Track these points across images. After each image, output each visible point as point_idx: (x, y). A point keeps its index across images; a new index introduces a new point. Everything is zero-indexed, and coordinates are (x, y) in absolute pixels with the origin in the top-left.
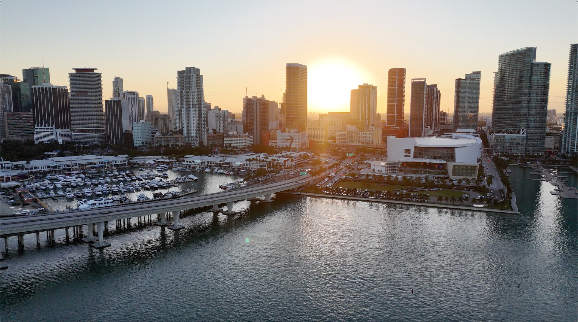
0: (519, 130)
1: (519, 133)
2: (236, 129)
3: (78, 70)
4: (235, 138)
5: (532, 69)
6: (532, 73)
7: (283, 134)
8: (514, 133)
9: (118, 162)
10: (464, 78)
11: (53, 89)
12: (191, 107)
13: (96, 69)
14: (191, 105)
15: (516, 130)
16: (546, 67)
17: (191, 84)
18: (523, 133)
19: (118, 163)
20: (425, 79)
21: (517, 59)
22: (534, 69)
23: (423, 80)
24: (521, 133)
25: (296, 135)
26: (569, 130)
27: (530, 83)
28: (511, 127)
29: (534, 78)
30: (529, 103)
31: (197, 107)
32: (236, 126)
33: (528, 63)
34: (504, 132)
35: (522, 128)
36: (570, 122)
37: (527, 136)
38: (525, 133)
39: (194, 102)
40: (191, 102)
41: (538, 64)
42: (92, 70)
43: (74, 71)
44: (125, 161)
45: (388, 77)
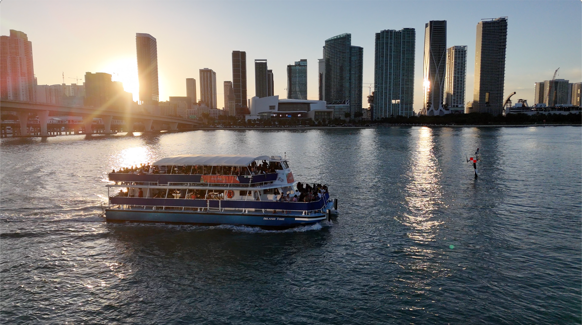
0: (345, 101)
1: (345, 104)
5: (351, 51)
6: (351, 54)
8: (341, 103)
10: (294, 65)
15: (342, 101)
16: (360, 50)
18: (348, 104)
20: (266, 60)
21: (339, 43)
22: (352, 51)
23: (265, 62)
24: (346, 103)
26: (378, 100)
27: (350, 62)
28: (338, 100)
29: (353, 58)
30: (350, 79)
33: (347, 46)
34: (333, 104)
35: (347, 99)
36: (379, 94)
37: (350, 106)
38: (349, 103)
41: (355, 47)
45: (233, 59)
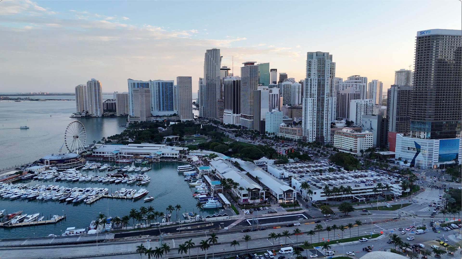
2: (371, 124)
3: (246, 64)
4: (346, 137)
7: (405, 138)
9: (170, 154)
11: (233, 81)
12: (309, 97)
13: (256, 62)
14: (309, 95)
17: (311, 71)
19: (170, 156)
25: (426, 143)
31: (316, 97)
32: (371, 120)
39: (312, 91)
40: (309, 92)
42: (253, 63)
43: (243, 65)
44: (176, 154)
